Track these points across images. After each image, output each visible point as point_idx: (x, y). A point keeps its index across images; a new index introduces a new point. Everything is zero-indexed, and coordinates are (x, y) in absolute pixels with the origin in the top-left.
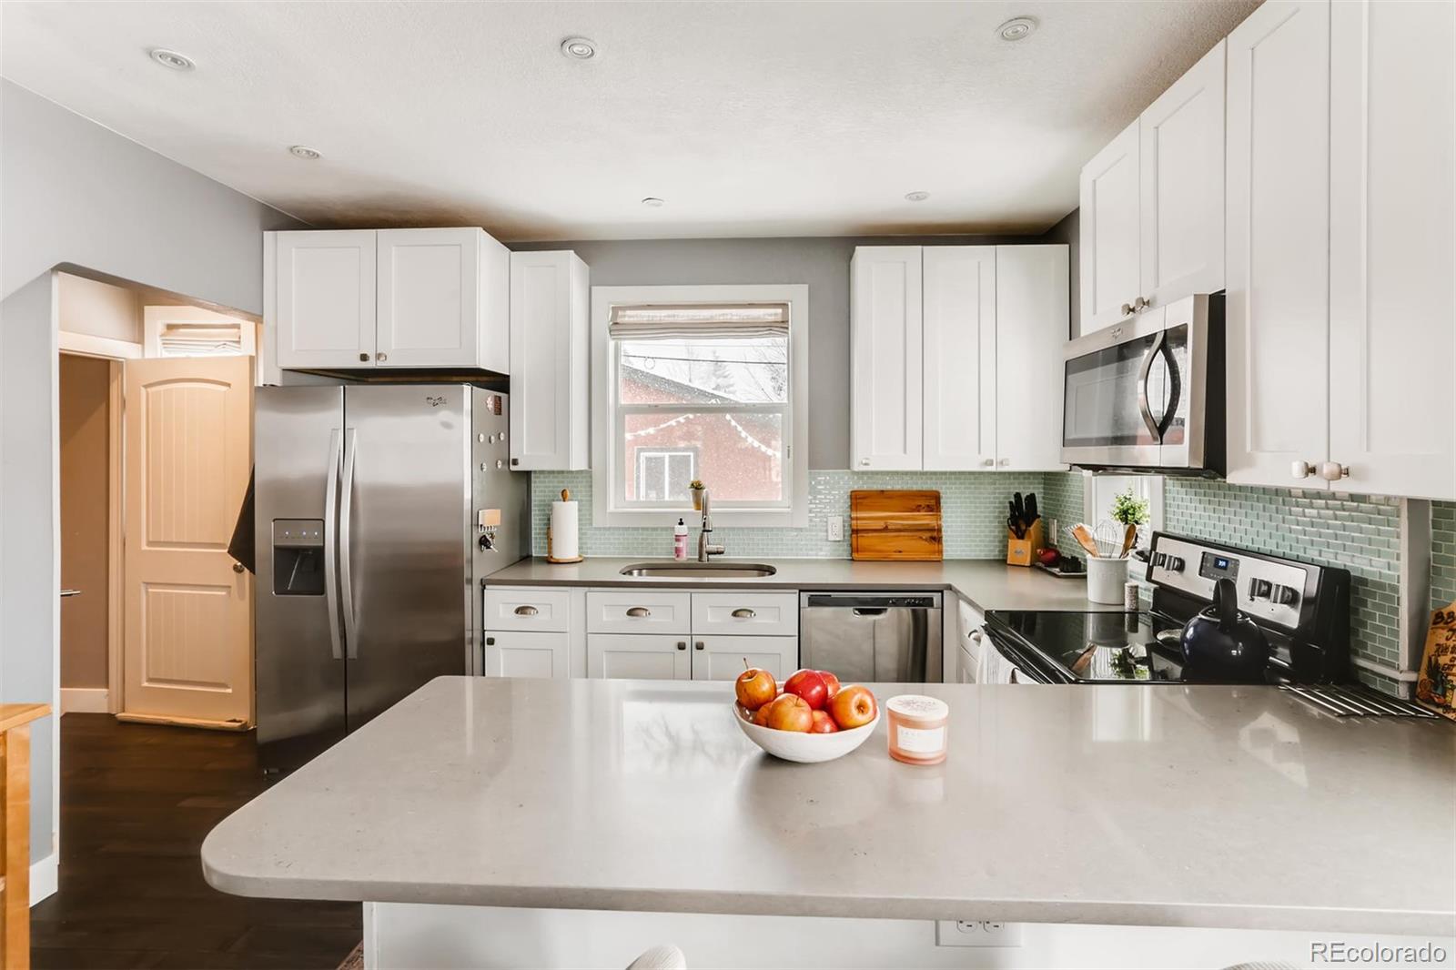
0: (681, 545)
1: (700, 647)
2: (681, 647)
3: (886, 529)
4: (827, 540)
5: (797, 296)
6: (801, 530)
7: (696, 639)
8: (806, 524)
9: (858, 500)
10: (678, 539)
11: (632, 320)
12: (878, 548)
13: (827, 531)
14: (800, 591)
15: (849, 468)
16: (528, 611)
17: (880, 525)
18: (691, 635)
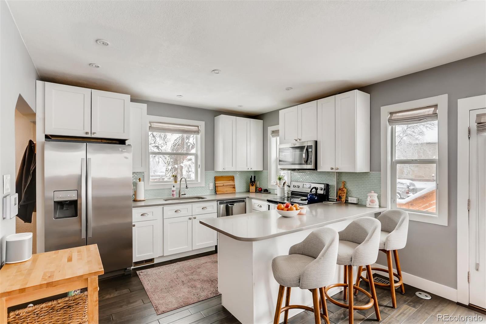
0: (175, 193)
1: (195, 218)
2: (190, 219)
3: (223, 186)
4: (209, 189)
5: (202, 124)
6: (203, 187)
7: (193, 216)
8: (204, 186)
9: (216, 179)
10: (173, 191)
11: (155, 126)
12: (222, 190)
13: (209, 187)
14: (217, 201)
15: (214, 170)
16: (145, 215)
17: (222, 185)
18: (192, 215)
